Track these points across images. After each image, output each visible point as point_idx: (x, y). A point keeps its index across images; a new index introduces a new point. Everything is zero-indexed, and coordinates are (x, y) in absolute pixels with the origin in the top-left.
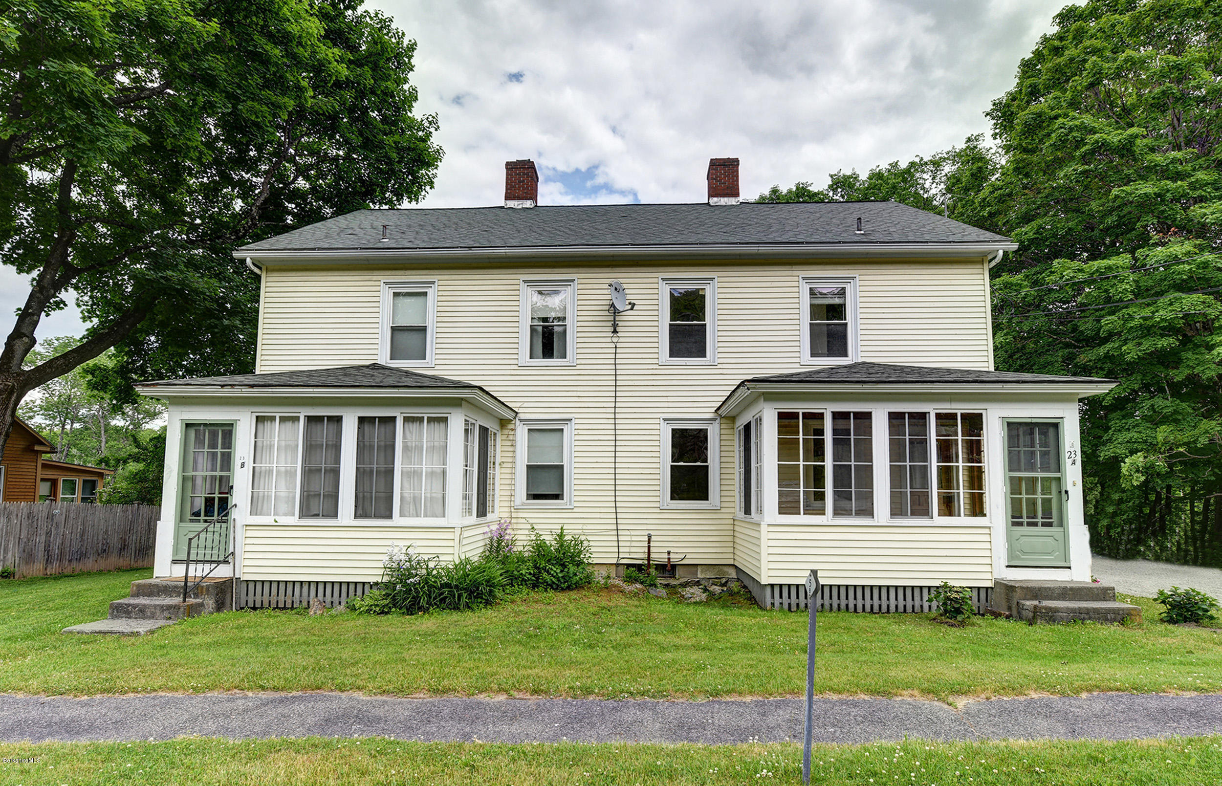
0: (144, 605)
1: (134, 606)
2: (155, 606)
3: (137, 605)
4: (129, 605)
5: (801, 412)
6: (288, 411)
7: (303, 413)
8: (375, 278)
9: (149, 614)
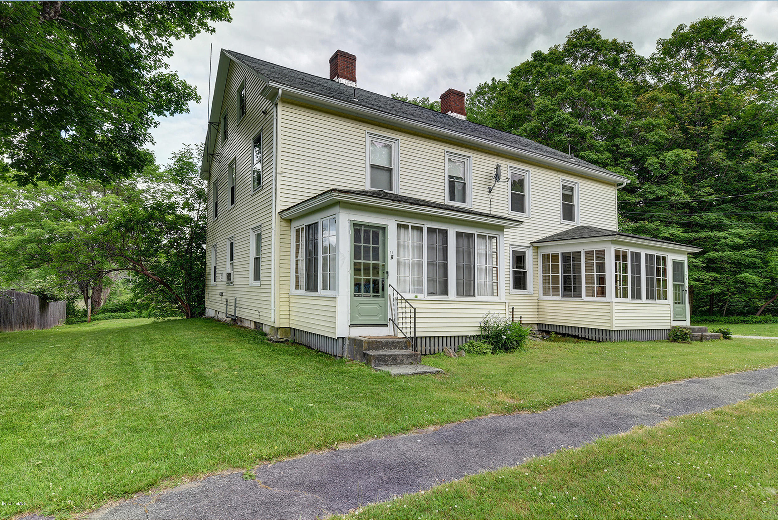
0: (395, 355)
1: (389, 356)
2: (403, 355)
3: (391, 355)
4: (386, 356)
5: (621, 250)
6: (417, 223)
7: (426, 225)
8: (361, 128)
9: (399, 361)
